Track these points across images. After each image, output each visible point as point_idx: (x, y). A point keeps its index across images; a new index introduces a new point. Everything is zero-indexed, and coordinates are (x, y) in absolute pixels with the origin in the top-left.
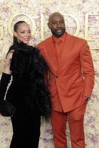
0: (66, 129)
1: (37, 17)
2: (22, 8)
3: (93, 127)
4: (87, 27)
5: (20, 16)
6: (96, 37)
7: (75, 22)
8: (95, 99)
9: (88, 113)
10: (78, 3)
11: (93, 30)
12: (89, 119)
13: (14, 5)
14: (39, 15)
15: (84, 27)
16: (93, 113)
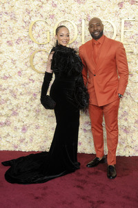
0: (102, 121)
1: (79, 23)
2: (66, 15)
3: (126, 120)
4: (123, 31)
5: (63, 22)
6: (131, 40)
7: (112, 27)
8: (129, 96)
9: (122, 108)
10: (115, 9)
11: (128, 35)
12: (122, 114)
13: (59, 12)
14: (81, 21)
15: (120, 31)
16: (126, 108)
